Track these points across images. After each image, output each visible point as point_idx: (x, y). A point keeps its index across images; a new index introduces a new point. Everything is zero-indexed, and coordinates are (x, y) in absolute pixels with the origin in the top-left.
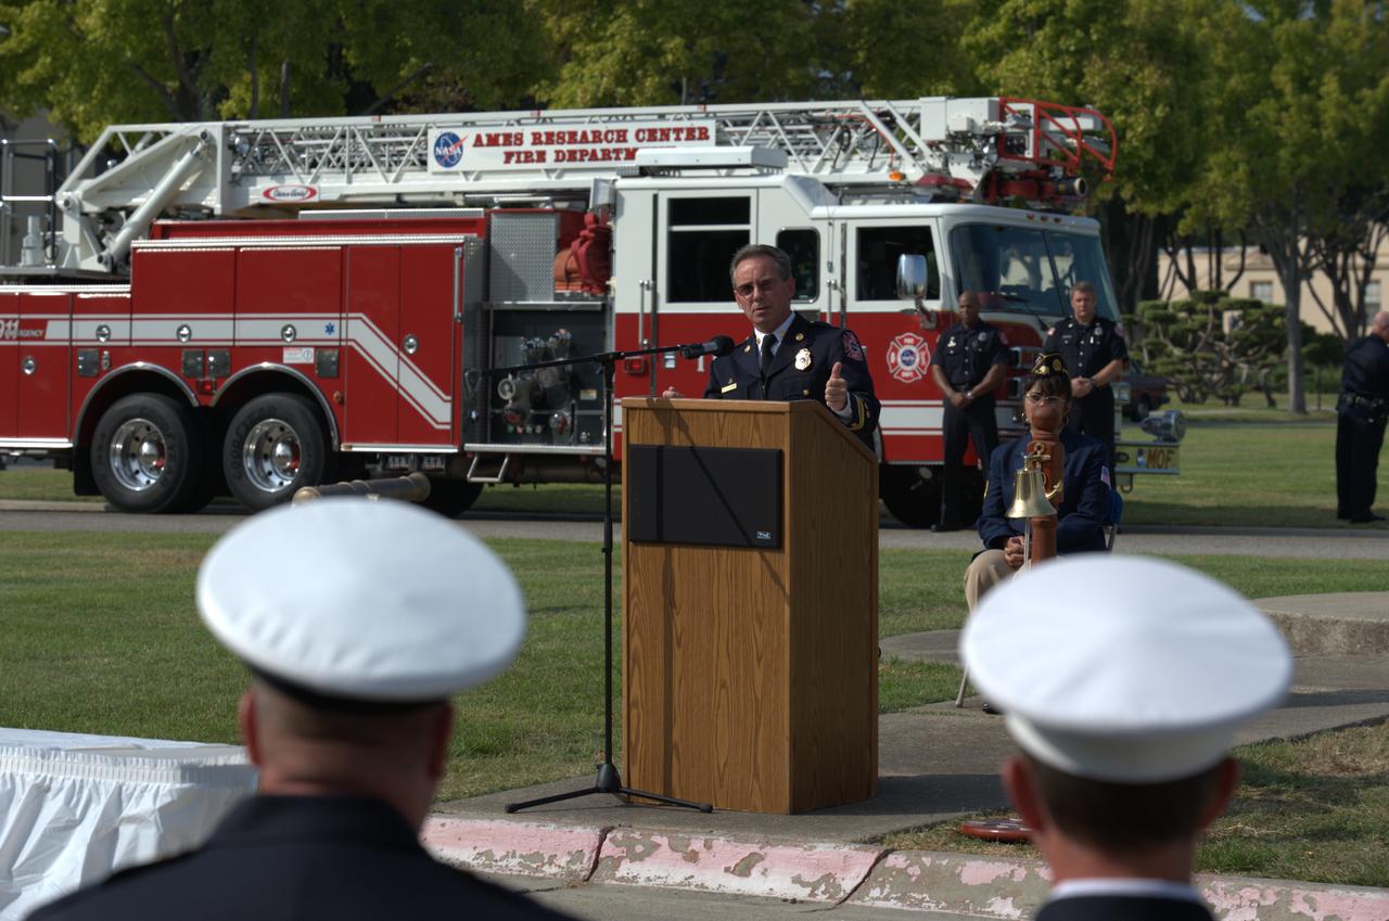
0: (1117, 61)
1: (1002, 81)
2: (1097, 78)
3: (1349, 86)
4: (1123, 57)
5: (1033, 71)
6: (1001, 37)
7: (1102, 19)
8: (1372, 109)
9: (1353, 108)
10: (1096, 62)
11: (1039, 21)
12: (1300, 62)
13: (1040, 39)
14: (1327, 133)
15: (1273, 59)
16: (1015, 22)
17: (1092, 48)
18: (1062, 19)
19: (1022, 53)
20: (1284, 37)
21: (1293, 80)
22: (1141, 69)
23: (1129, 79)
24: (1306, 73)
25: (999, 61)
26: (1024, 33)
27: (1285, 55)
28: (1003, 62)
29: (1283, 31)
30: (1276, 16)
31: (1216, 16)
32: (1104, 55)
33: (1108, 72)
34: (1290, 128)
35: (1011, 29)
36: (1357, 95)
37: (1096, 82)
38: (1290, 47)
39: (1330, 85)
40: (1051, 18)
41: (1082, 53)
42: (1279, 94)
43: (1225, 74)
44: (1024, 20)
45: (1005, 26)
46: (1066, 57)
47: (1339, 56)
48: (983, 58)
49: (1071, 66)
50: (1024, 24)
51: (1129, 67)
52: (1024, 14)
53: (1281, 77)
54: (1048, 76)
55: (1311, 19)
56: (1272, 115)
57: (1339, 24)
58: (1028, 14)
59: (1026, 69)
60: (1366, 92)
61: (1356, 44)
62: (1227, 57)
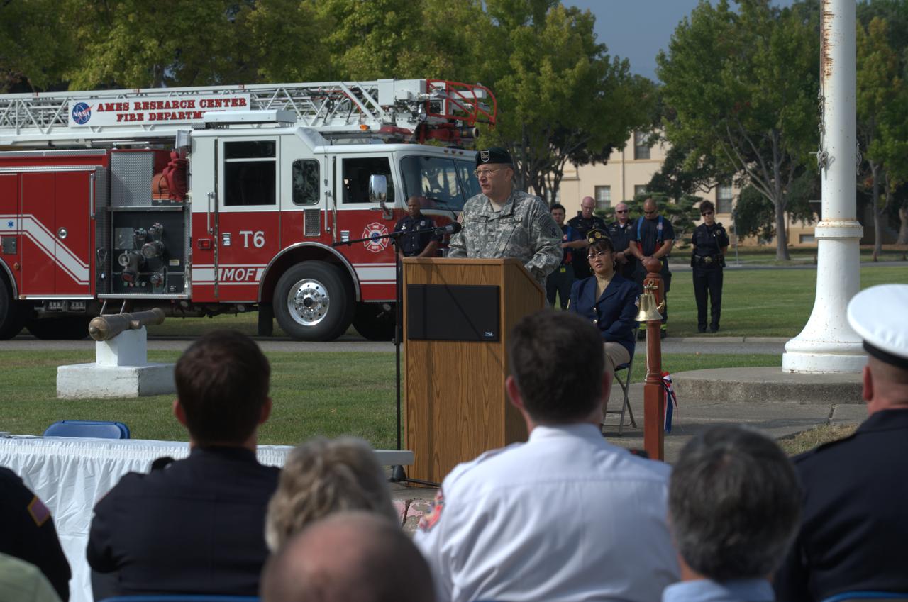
0: (419, 53)
1: (346, 66)
2: (406, 63)
3: (557, 68)
4: (422, 51)
5: (366, 59)
6: (345, 38)
7: (408, 26)
8: (571, 82)
9: (559, 80)
10: (405, 54)
11: (368, 29)
12: (526, 52)
13: (369, 39)
14: (545, 96)
15: (510, 51)
16: (354, 28)
17: (403, 44)
18: (383, 26)
19: (359, 48)
20: (517, 37)
21: (522, 64)
22: (433, 58)
23: (425, 64)
24: (530, 59)
25: (344, 54)
26: (359, 36)
27: (517, 48)
28: (347, 53)
29: (516, 33)
30: (511, 24)
31: (474, 24)
32: (410, 49)
33: (413, 59)
34: (522, 93)
35: (351, 33)
36: (563, 73)
37: (406, 65)
38: (520, 43)
39: (546, 67)
40: (376, 26)
41: (395, 49)
42: (514, 72)
43: (481, 60)
44: (358, 27)
45: (347, 32)
46: (386, 51)
47: (549, 49)
48: (333, 52)
49: (389, 56)
50: (359, 30)
51: (425, 56)
52: (359, 24)
53: (515, 63)
54: (376, 62)
55: (532, 26)
56: (511, 85)
57: (551, 29)
58: (362, 24)
59: (362, 58)
60: (568, 71)
61: (561, 41)
62: (482, 50)
